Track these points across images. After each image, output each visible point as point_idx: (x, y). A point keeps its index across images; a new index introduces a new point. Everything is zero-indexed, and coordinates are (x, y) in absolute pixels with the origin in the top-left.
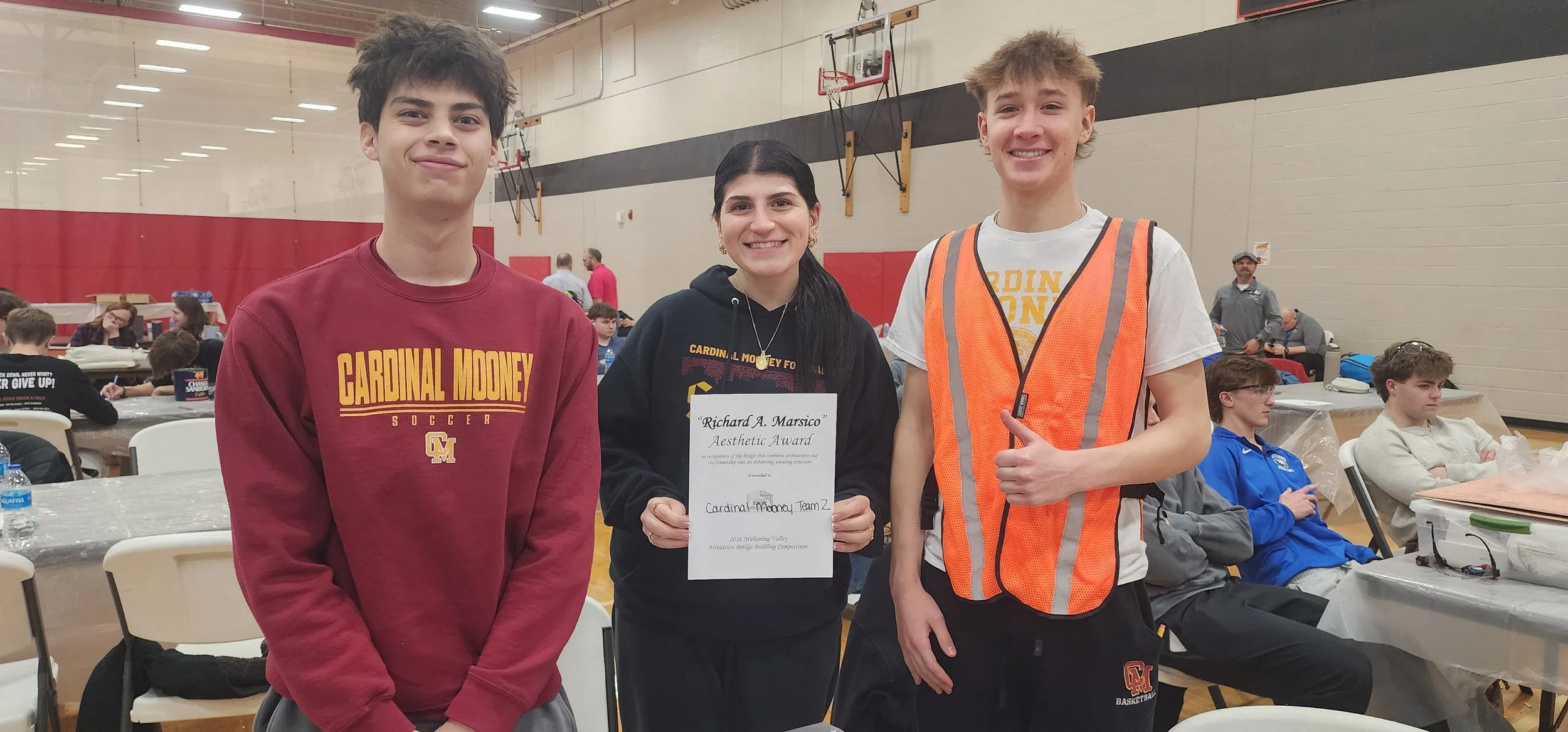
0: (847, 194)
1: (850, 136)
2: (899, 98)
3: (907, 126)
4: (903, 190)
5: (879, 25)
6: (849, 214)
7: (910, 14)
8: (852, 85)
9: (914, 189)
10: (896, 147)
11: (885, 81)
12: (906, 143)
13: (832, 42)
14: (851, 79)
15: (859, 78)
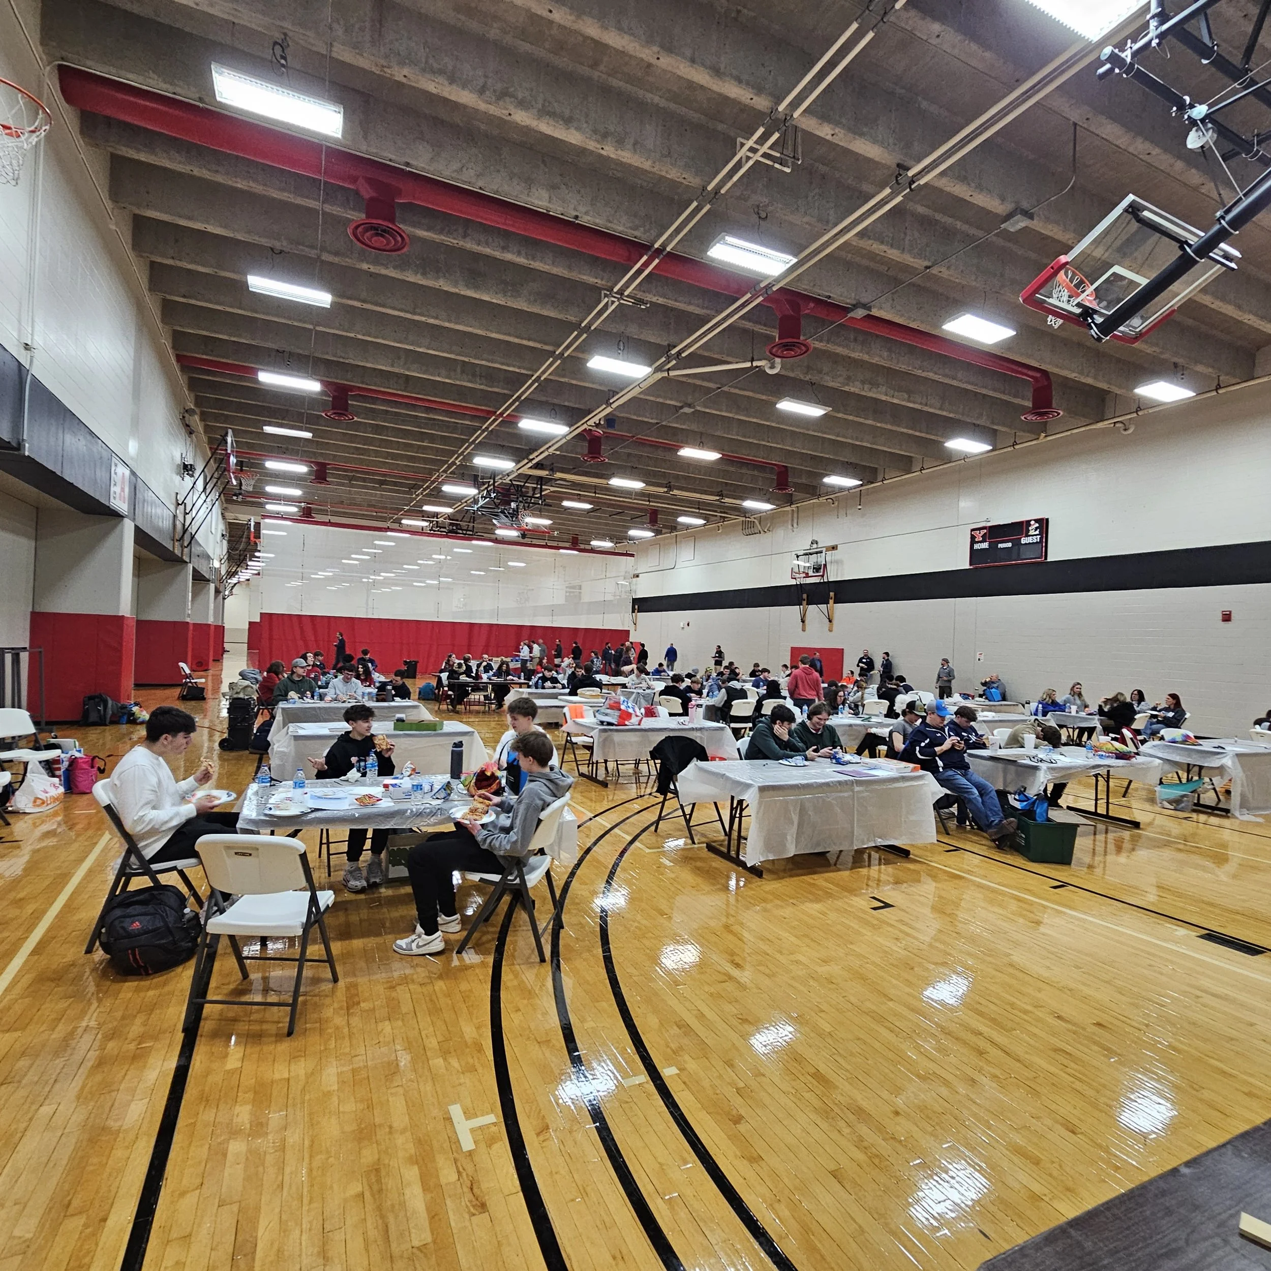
0: (803, 621)
1: (805, 596)
2: (829, 582)
3: (832, 594)
4: (830, 621)
5: (821, 552)
6: (804, 630)
7: (834, 548)
8: (807, 576)
9: (835, 622)
10: (827, 603)
11: (823, 576)
12: (831, 601)
13: (798, 557)
14: (807, 574)
15: (811, 573)
